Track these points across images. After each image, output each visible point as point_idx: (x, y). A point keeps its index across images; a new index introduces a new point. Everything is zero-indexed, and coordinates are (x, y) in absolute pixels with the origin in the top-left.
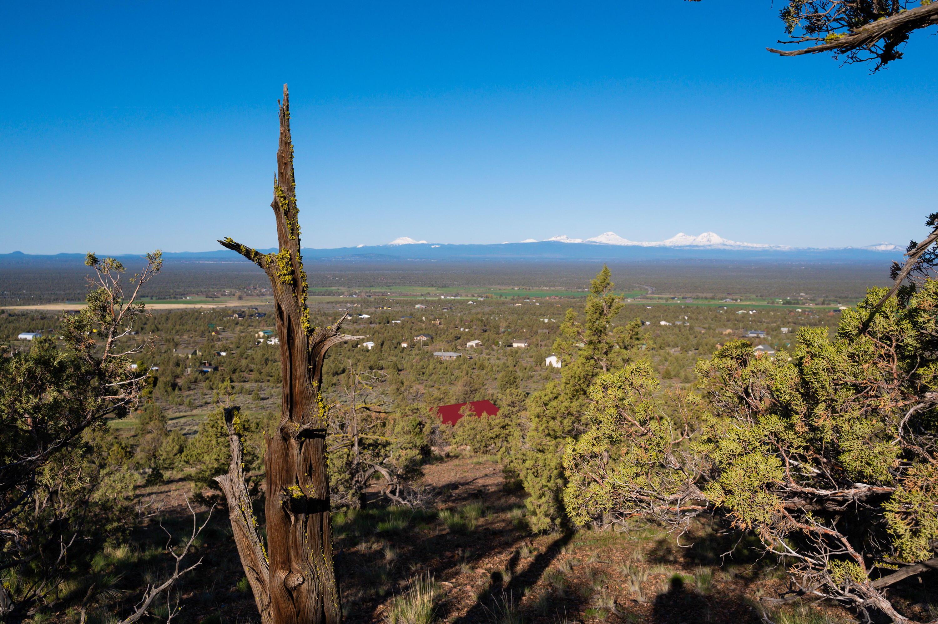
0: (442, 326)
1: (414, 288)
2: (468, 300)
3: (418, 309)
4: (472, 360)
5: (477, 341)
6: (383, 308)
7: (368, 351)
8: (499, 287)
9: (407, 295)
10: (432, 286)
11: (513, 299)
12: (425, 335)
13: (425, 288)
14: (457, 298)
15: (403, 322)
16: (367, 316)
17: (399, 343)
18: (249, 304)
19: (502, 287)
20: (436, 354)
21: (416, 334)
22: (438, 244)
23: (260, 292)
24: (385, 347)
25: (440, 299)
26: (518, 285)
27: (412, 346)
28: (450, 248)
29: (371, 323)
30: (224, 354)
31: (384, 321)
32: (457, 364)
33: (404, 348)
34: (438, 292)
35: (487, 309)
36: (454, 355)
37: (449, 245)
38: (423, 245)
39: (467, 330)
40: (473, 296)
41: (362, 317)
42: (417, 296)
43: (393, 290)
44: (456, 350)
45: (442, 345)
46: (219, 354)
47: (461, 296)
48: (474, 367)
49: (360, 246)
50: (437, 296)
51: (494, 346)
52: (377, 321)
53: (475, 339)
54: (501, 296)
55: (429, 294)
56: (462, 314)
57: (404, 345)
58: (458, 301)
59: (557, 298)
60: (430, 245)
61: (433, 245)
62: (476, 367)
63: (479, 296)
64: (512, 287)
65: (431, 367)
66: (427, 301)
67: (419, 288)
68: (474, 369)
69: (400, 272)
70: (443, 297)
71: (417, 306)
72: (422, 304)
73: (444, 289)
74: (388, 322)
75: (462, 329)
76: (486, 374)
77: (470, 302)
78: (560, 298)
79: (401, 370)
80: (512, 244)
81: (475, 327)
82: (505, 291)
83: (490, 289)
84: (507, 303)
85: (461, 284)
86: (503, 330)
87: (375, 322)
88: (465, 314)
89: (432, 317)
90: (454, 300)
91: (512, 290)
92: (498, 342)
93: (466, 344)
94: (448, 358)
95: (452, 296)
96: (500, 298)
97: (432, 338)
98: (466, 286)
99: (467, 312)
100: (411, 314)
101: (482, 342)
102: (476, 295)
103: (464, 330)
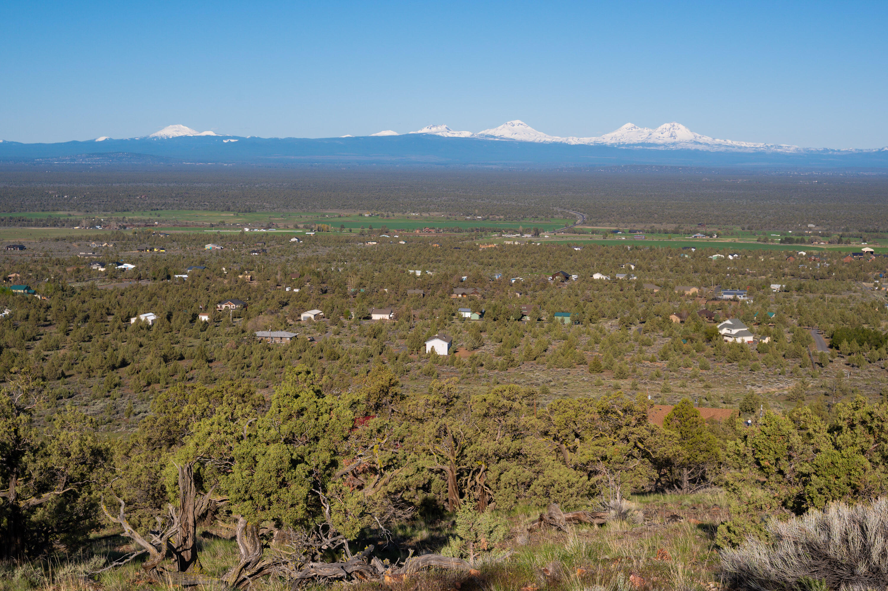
0: (255, 284)
1: (199, 213)
2: (290, 236)
3: (210, 251)
4: (315, 344)
5: (316, 312)
6: (151, 250)
7: (149, 328)
8: (336, 212)
9: (186, 225)
10: (228, 210)
11: (362, 234)
12: (235, 301)
13: (216, 214)
14: (270, 231)
15: (192, 277)
16: (130, 266)
17: (195, 317)
19: (344, 213)
20: (259, 334)
21: (217, 297)
22: (234, 138)
24: (176, 322)
25: (243, 233)
26: (369, 209)
27: (217, 320)
28: (255, 143)
29: (139, 278)
31: (161, 275)
32: (294, 350)
33: (206, 322)
34: (238, 220)
35: (323, 252)
36: (287, 335)
37: (252, 138)
38: (207, 137)
39: (296, 290)
40: (297, 227)
41: (123, 267)
42: (203, 226)
43: (163, 217)
44: (287, 327)
45: (265, 319)
47: (277, 227)
48: (320, 354)
49: (102, 139)
50: (237, 228)
51: (343, 320)
52: (150, 273)
53: (313, 308)
54: (343, 227)
55: (223, 223)
56: (283, 259)
57: (204, 318)
58: (274, 237)
59: (433, 231)
60: (220, 139)
61: (227, 138)
62: (324, 355)
63: (306, 227)
64: (359, 212)
65: (256, 355)
66: (222, 238)
67: (206, 214)
68: (320, 358)
69: (172, 185)
70: (247, 230)
71: (208, 247)
72: (214, 242)
73: (247, 214)
74: (169, 277)
75: (287, 289)
76: (341, 367)
77: (294, 240)
78: (438, 232)
79: (211, 361)
80: (357, 138)
81: (308, 285)
82: (348, 219)
83: (324, 216)
84: (353, 241)
85: (275, 206)
86: (353, 290)
87: (146, 278)
88: (288, 261)
89: (236, 268)
90: (267, 234)
91: (360, 218)
92: (349, 313)
93: (300, 316)
94: (278, 341)
95: (262, 227)
96: (341, 230)
97: (245, 306)
98: (284, 210)
99: (291, 258)
100: (202, 262)
101: (324, 312)
102: (301, 226)
103: (292, 290)
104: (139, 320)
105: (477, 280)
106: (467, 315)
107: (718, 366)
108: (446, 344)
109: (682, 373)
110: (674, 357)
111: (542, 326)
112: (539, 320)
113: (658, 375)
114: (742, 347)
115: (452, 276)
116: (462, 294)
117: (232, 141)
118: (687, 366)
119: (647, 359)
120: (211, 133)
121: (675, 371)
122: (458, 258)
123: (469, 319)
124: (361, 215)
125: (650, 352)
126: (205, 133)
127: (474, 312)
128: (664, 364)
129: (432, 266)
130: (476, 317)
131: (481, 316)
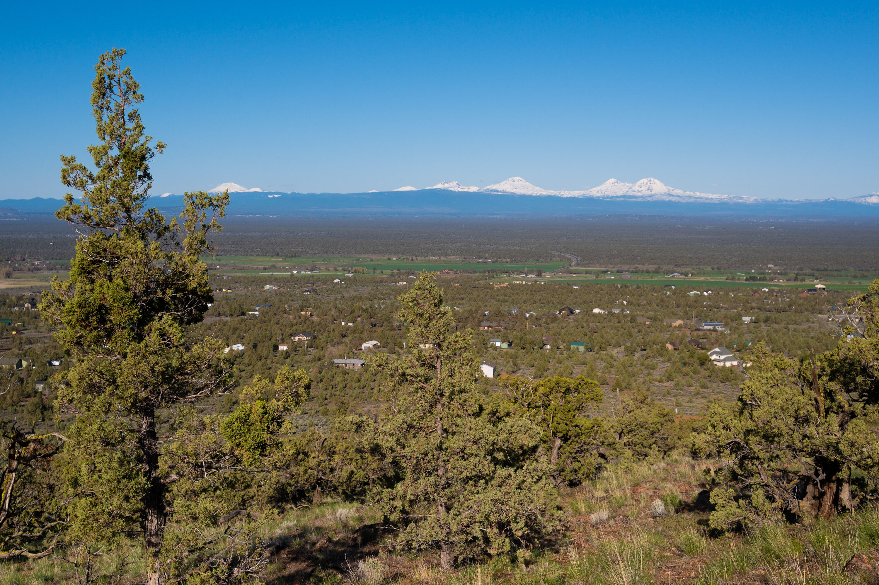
0: (314, 318)
1: (252, 258)
2: (333, 278)
3: (270, 291)
5: (374, 342)
6: (220, 290)
8: (368, 256)
9: (243, 269)
10: (278, 255)
11: (392, 275)
12: (305, 333)
13: (268, 259)
14: (314, 273)
15: (264, 314)
17: (276, 348)
18: (28, 284)
19: (375, 257)
20: (336, 361)
21: (289, 331)
22: (277, 193)
23: (33, 264)
24: (262, 352)
25: (292, 275)
26: (396, 254)
27: (294, 349)
28: (295, 198)
29: (219, 315)
30: (56, 363)
31: (237, 312)
32: (367, 374)
33: (287, 352)
34: (287, 264)
35: (364, 291)
36: (357, 362)
37: (293, 194)
38: (255, 193)
39: (350, 324)
40: (336, 270)
42: (257, 270)
43: (223, 262)
44: (355, 355)
46: (51, 364)
47: (320, 270)
49: (166, 195)
50: (286, 271)
51: (397, 348)
53: (371, 339)
54: (375, 269)
55: (274, 267)
56: (333, 297)
57: (284, 348)
58: (318, 279)
59: (452, 272)
60: (265, 195)
61: (271, 193)
63: (344, 270)
64: (387, 256)
66: (276, 279)
67: (259, 259)
69: (228, 234)
70: (295, 272)
71: (267, 287)
72: (271, 283)
73: (293, 259)
74: (243, 314)
75: (343, 324)
77: (337, 281)
78: (456, 273)
80: (381, 193)
81: (359, 319)
82: (379, 262)
83: (358, 260)
84: (387, 281)
85: (317, 252)
86: (398, 324)
87: (224, 314)
88: (336, 299)
89: (296, 305)
90: (313, 276)
91: (389, 261)
92: (401, 343)
93: (361, 345)
94: (351, 367)
95: (307, 270)
96: (374, 272)
97: (314, 338)
98: (325, 255)
99: (339, 296)
100: (266, 301)
101: (381, 343)
102: (340, 268)
103: (347, 324)
104: (232, 350)
105: (498, 315)
106: (498, 344)
107: (714, 385)
108: (492, 369)
109: (687, 392)
110: (679, 378)
111: (561, 353)
112: (558, 348)
113: (669, 393)
114: (731, 369)
115: (476, 311)
116: (488, 327)
117: (276, 196)
118: (690, 386)
119: (656, 380)
120: (258, 190)
121: (681, 390)
122: (478, 296)
123: (500, 347)
124: (389, 259)
125: (656, 375)
126: (253, 190)
127: (503, 342)
128: (671, 384)
129: (458, 303)
130: (505, 345)
131: (510, 344)
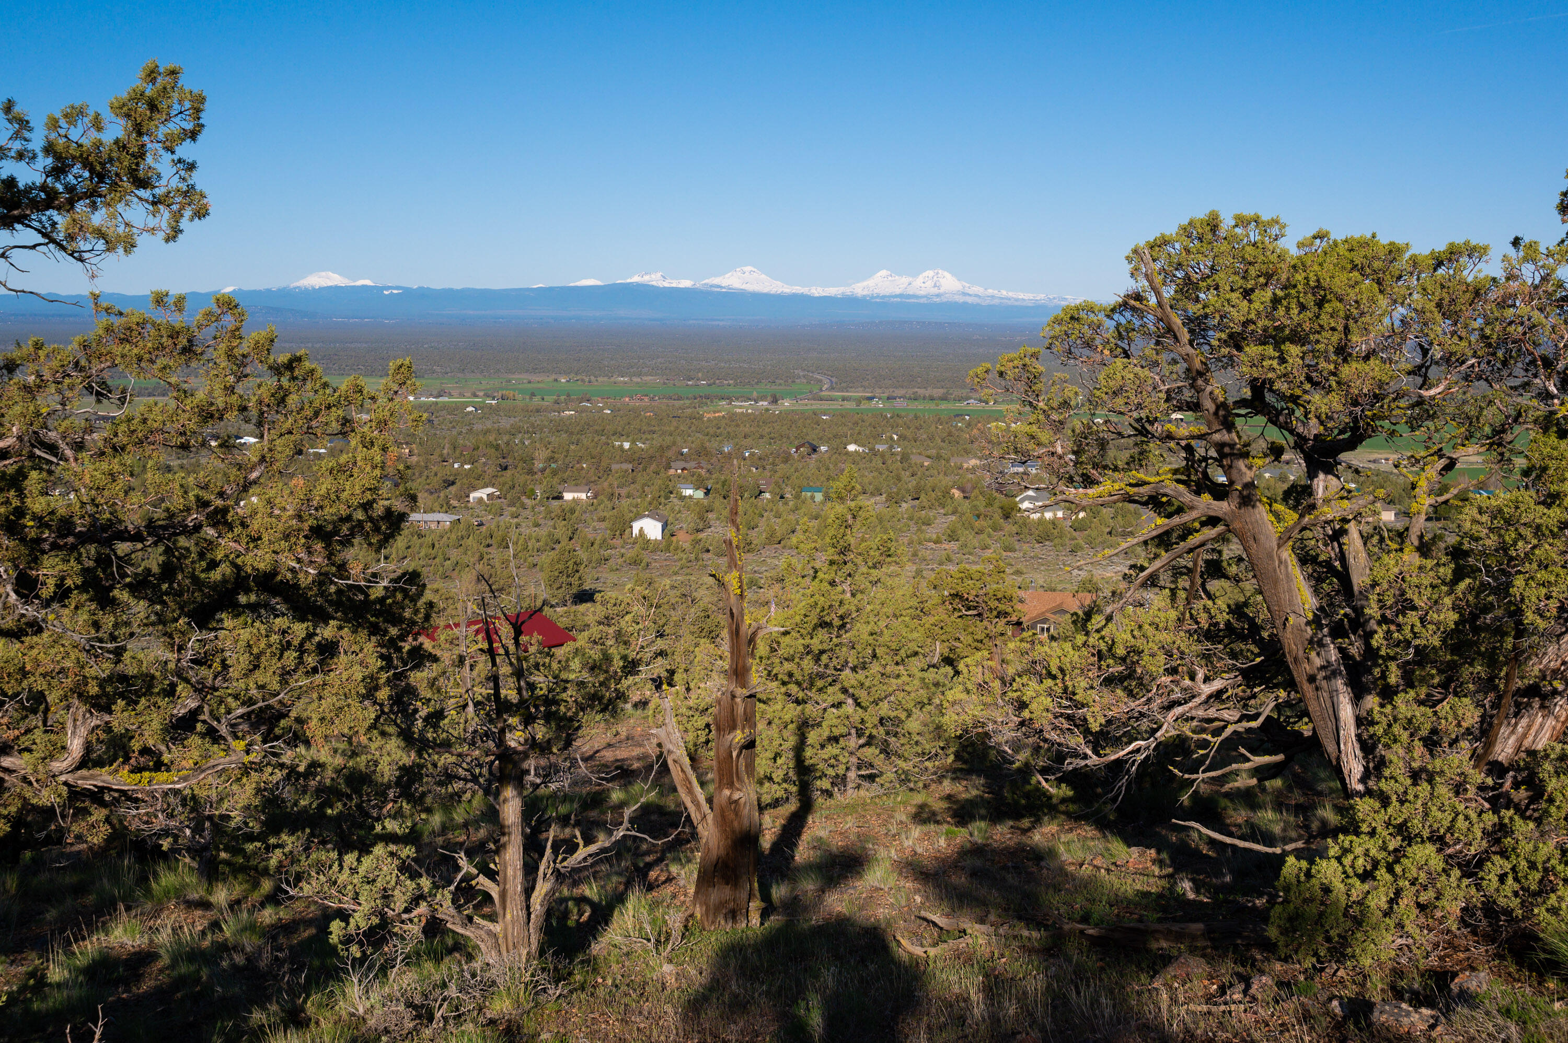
0: (414, 459)
2: (467, 405)
4: (483, 529)
5: (490, 490)
8: (525, 377)
11: (557, 402)
14: (441, 399)
16: (252, 439)
19: (535, 378)
22: (397, 288)
26: (566, 373)
28: (423, 294)
32: (453, 536)
35: (505, 423)
36: (447, 519)
37: (420, 288)
38: (363, 286)
39: (467, 467)
40: (475, 396)
41: (243, 441)
44: (448, 508)
47: (450, 395)
48: (489, 541)
49: (229, 290)
51: (524, 499)
53: (487, 486)
54: (533, 395)
56: (454, 432)
58: (445, 407)
59: (646, 399)
60: (379, 289)
61: (388, 288)
62: (494, 541)
63: (487, 396)
64: (554, 376)
68: (488, 546)
69: (318, 346)
70: (411, 398)
75: (456, 466)
77: (470, 409)
78: (652, 399)
80: (551, 289)
81: (483, 460)
82: (541, 385)
83: (510, 381)
84: (545, 411)
85: (448, 370)
86: (541, 465)
88: (460, 433)
90: (437, 403)
91: (555, 384)
92: (533, 491)
93: (468, 496)
94: (433, 526)
95: (431, 395)
96: (531, 399)
98: (459, 375)
99: (464, 430)
101: (500, 490)
102: (481, 394)
103: (462, 466)
105: (701, 453)
106: (688, 492)
107: (1026, 547)
108: (659, 525)
109: (980, 557)
110: (967, 536)
111: (786, 504)
112: (782, 497)
113: (949, 559)
114: (1054, 523)
115: (668, 447)
116: (683, 469)
117: (395, 292)
118: (986, 547)
119: (930, 540)
120: (368, 282)
121: (970, 554)
122: (677, 428)
123: (691, 497)
124: (556, 380)
125: (932, 532)
126: (360, 283)
127: (697, 489)
128: (954, 545)
129: (644, 437)
130: (700, 494)
131: (707, 493)
